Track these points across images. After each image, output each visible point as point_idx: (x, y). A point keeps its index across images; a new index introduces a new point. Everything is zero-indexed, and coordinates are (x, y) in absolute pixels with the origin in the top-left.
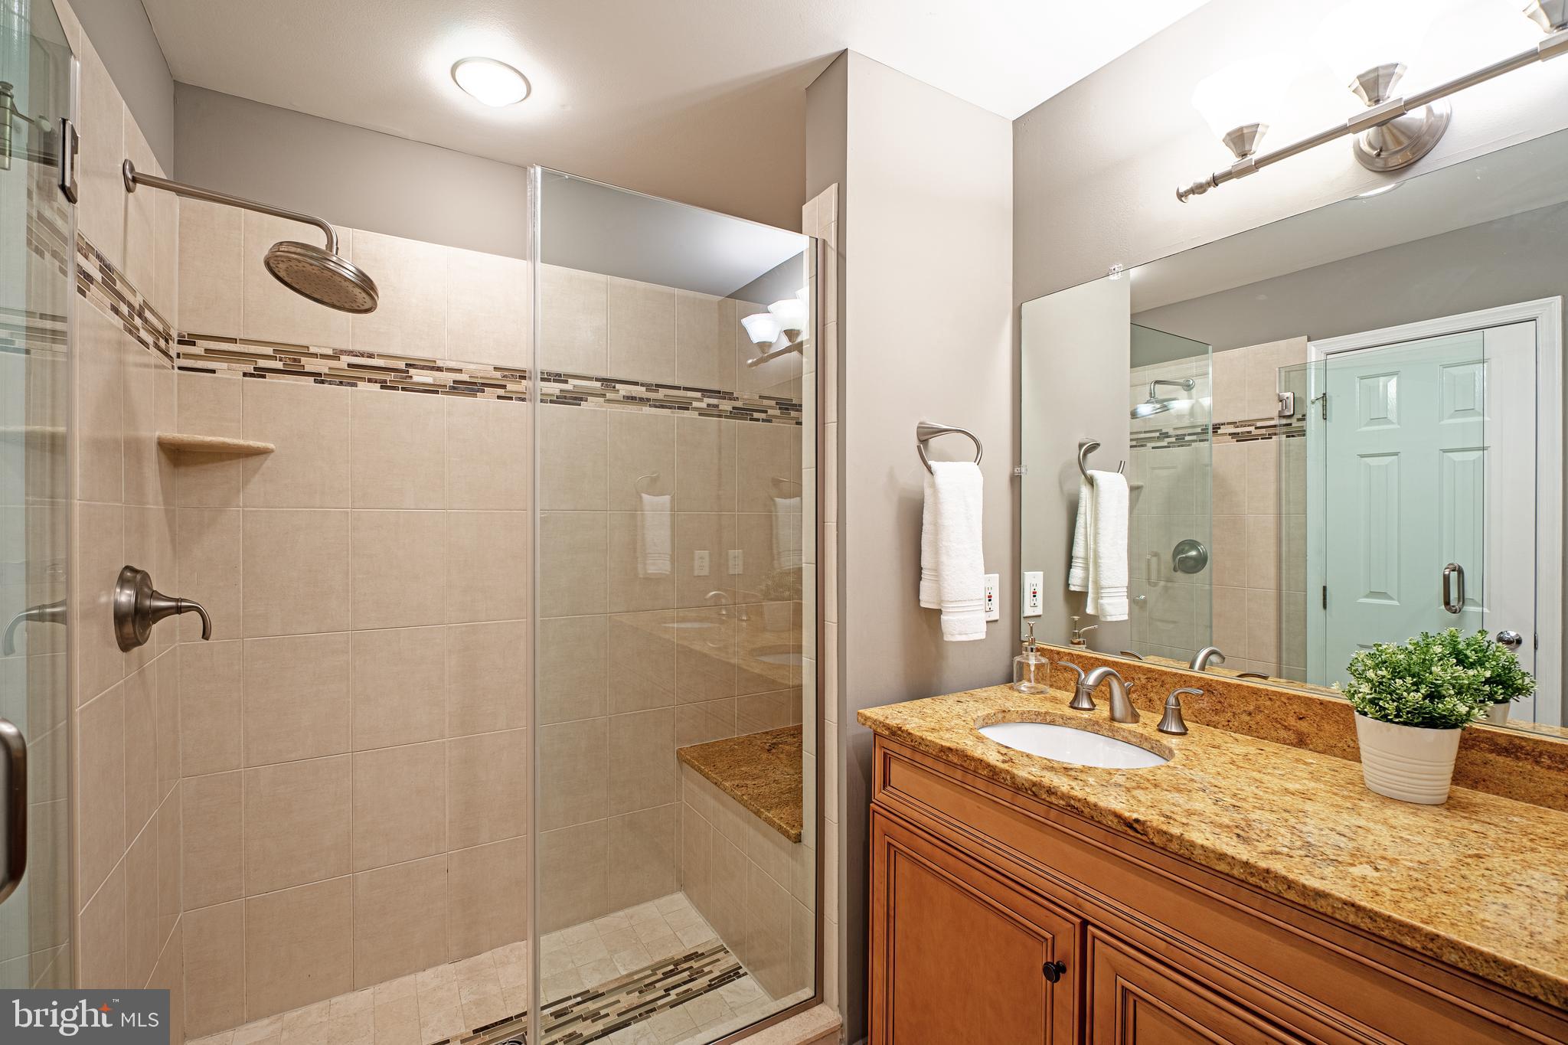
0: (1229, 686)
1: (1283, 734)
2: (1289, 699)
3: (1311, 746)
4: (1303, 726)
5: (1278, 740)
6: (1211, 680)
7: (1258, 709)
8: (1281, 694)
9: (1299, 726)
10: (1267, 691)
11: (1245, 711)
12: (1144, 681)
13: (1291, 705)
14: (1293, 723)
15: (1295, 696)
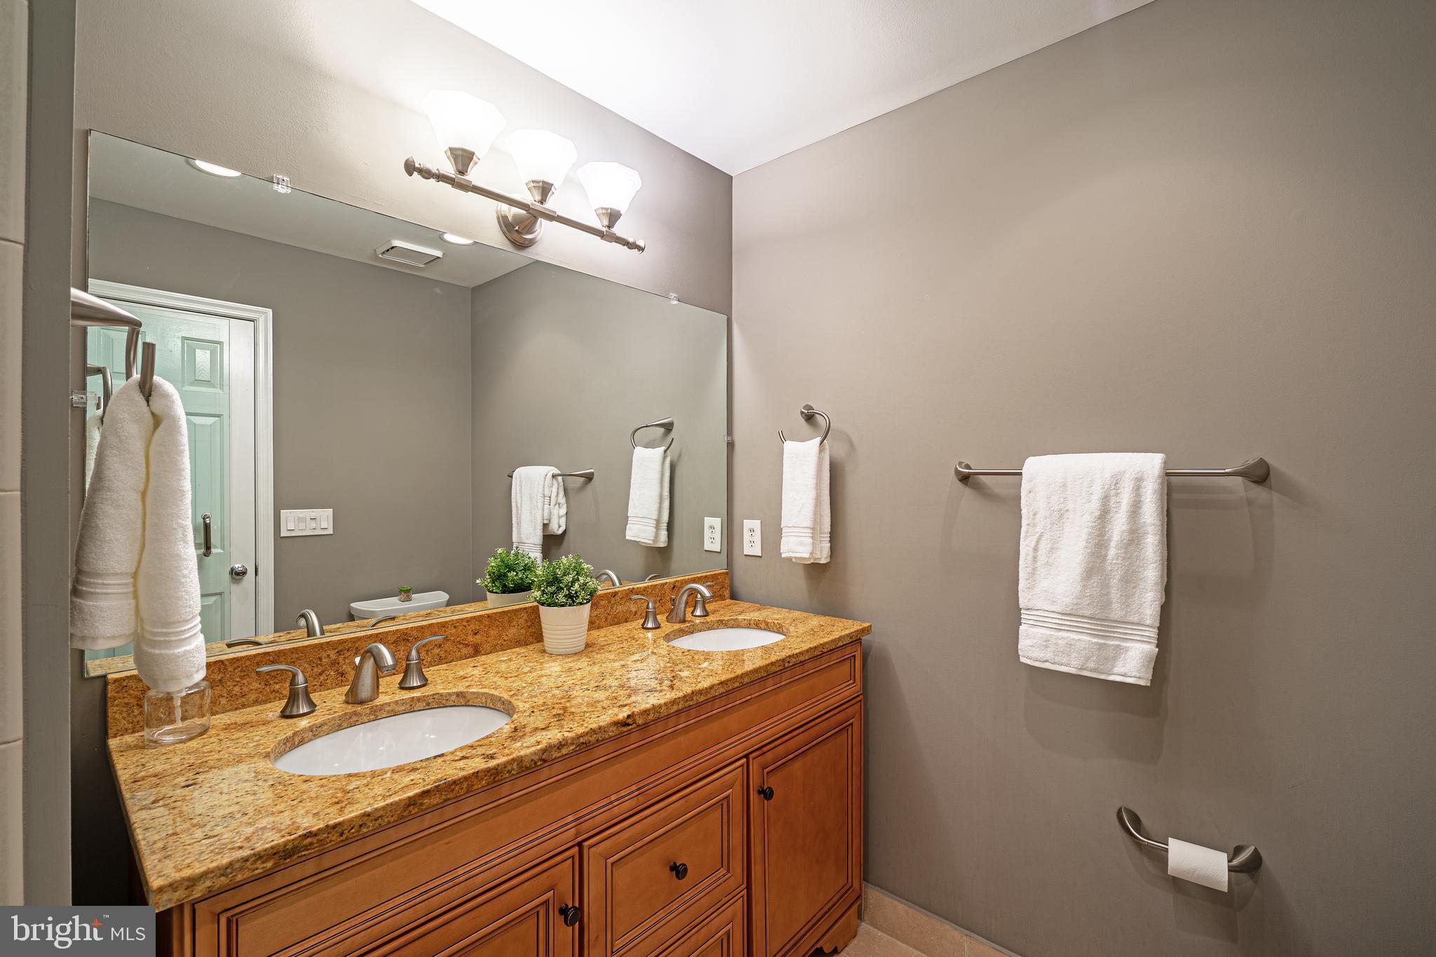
0: (422, 628)
1: (465, 651)
2: (468, 621)
3: (483, 652)
4: (478, 639)
5: (461, 658)
6: (407, 629)
7: (446, 639)
8: (462, 620)
9: (475, 640)
10: (453, 620)
11: (436, 645)
12: (333, 657)
13: (469, 625)
14: (471, 639)
15: (471, 617)
